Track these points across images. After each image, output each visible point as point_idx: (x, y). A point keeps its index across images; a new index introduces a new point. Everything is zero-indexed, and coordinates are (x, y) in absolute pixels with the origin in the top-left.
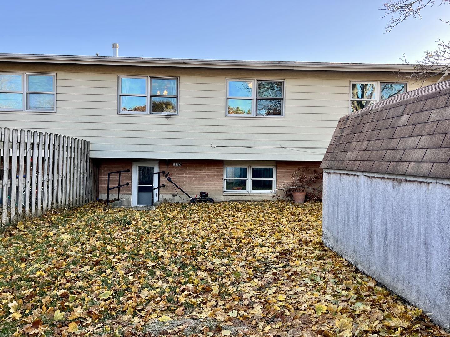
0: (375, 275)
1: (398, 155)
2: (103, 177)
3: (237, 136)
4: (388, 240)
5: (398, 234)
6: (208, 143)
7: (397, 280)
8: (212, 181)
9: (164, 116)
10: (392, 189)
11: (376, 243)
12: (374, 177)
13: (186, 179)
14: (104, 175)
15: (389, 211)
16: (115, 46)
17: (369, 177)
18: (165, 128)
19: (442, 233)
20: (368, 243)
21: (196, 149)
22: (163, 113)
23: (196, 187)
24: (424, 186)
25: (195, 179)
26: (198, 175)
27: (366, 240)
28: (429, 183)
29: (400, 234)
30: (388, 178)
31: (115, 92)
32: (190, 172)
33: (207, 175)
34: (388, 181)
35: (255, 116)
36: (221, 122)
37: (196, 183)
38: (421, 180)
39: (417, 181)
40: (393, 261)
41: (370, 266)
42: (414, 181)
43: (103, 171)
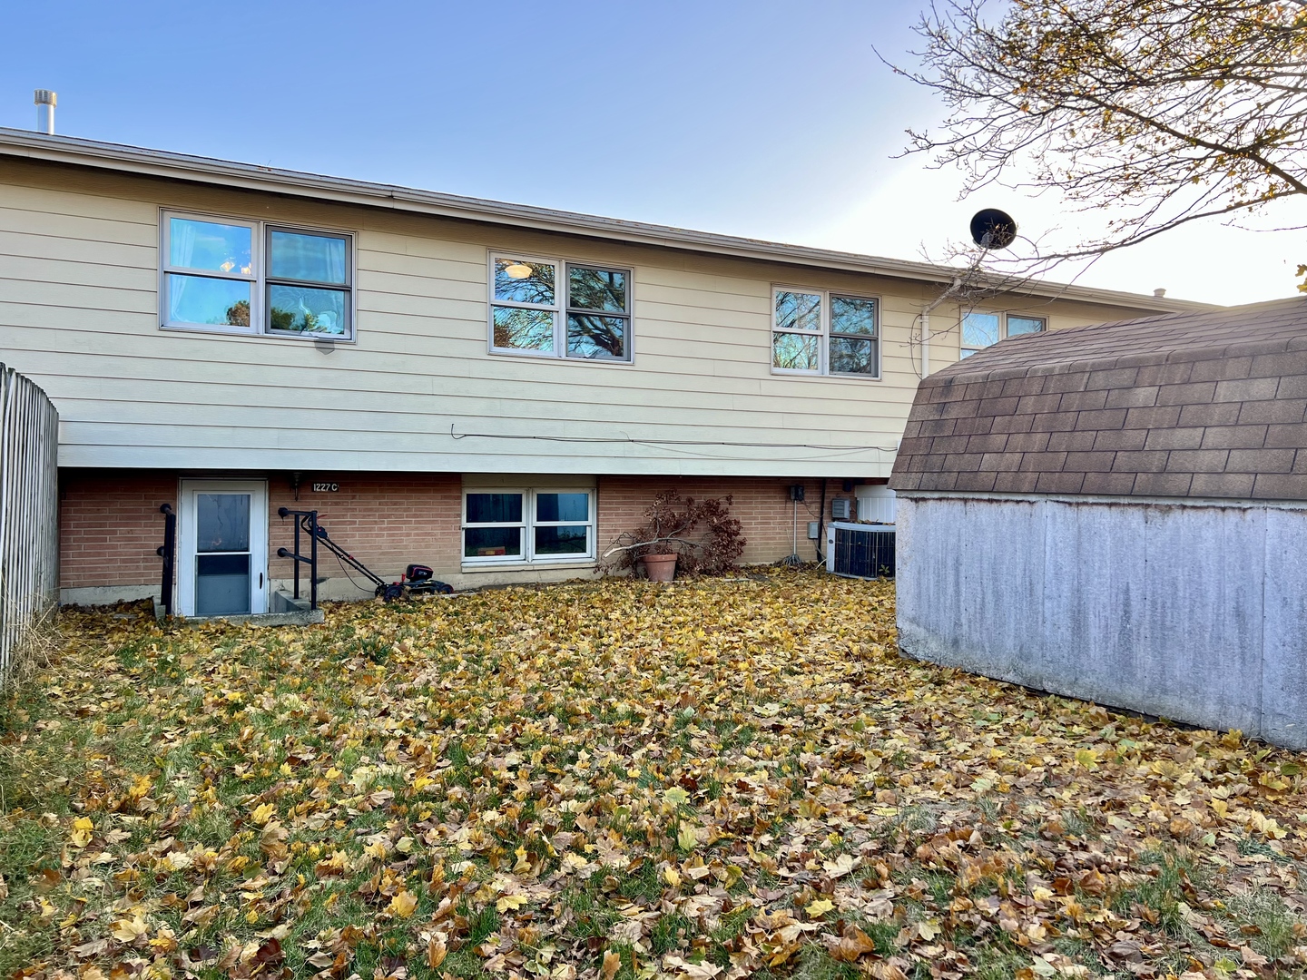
0: (1095, 694)
1: (1156, 461)
2: (71, 533)
3: (518, 409)
4: (1131, 621)
5: (1163, 607)
6: (443, 424)
7: (1162, 693)
8: (429, 534)
9: (313, 344)
10: (1144, 525)
11: (1094, 632)
12: (1085, 504)
13: (354, 529)
14: (77, 526)
15: (1134, 566)
16: (43, 99)
17: (1070, 504)
18: (313, 378)
19: (1283, 591)
20: (1068, 635)
21: (406, 442)
22: (304, 333)
23: (383, 554)
24: (1232, 517)
25: (381, 529)
26: (389, 516)
27: (1063, 630)
28: (1245, 510)
29: (1169, 604)
30: (1129, 505)
31: (149, 258)
32: (365, 510)
33: (415, 516)
34: (1131, 510)
35: (564, 357)
36: (478, 369)
37: (384, 541)
38: (1222, 504)
39: (1214, 507)
40: (1149, 659)
41: (1076, 679)
42: (1207, 507)
43: (76, 512)
